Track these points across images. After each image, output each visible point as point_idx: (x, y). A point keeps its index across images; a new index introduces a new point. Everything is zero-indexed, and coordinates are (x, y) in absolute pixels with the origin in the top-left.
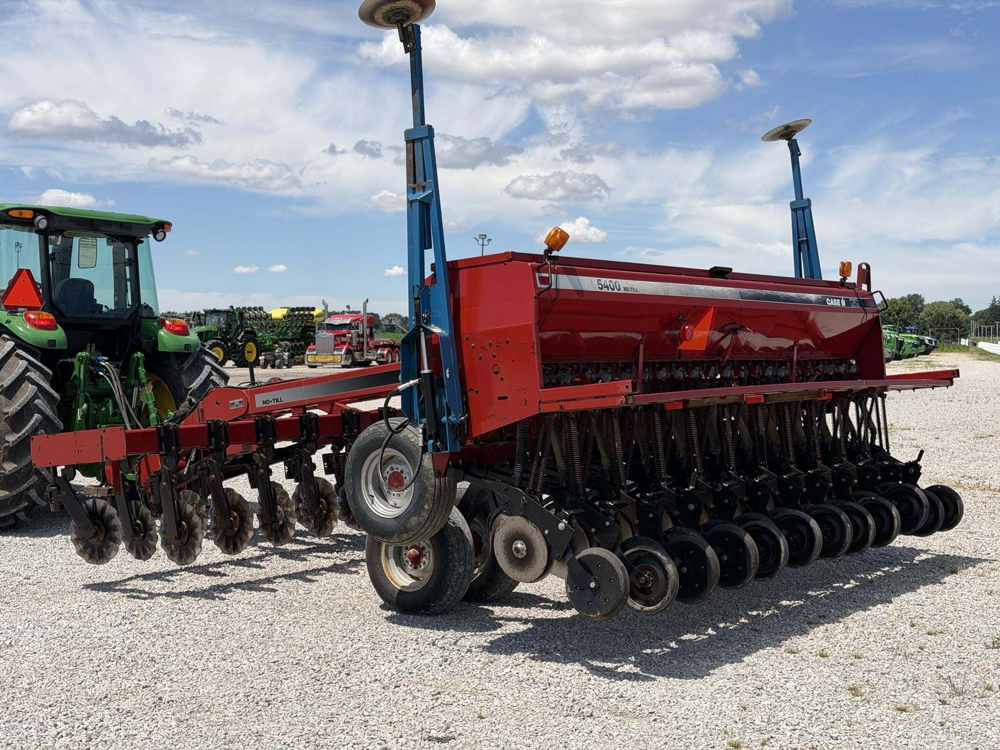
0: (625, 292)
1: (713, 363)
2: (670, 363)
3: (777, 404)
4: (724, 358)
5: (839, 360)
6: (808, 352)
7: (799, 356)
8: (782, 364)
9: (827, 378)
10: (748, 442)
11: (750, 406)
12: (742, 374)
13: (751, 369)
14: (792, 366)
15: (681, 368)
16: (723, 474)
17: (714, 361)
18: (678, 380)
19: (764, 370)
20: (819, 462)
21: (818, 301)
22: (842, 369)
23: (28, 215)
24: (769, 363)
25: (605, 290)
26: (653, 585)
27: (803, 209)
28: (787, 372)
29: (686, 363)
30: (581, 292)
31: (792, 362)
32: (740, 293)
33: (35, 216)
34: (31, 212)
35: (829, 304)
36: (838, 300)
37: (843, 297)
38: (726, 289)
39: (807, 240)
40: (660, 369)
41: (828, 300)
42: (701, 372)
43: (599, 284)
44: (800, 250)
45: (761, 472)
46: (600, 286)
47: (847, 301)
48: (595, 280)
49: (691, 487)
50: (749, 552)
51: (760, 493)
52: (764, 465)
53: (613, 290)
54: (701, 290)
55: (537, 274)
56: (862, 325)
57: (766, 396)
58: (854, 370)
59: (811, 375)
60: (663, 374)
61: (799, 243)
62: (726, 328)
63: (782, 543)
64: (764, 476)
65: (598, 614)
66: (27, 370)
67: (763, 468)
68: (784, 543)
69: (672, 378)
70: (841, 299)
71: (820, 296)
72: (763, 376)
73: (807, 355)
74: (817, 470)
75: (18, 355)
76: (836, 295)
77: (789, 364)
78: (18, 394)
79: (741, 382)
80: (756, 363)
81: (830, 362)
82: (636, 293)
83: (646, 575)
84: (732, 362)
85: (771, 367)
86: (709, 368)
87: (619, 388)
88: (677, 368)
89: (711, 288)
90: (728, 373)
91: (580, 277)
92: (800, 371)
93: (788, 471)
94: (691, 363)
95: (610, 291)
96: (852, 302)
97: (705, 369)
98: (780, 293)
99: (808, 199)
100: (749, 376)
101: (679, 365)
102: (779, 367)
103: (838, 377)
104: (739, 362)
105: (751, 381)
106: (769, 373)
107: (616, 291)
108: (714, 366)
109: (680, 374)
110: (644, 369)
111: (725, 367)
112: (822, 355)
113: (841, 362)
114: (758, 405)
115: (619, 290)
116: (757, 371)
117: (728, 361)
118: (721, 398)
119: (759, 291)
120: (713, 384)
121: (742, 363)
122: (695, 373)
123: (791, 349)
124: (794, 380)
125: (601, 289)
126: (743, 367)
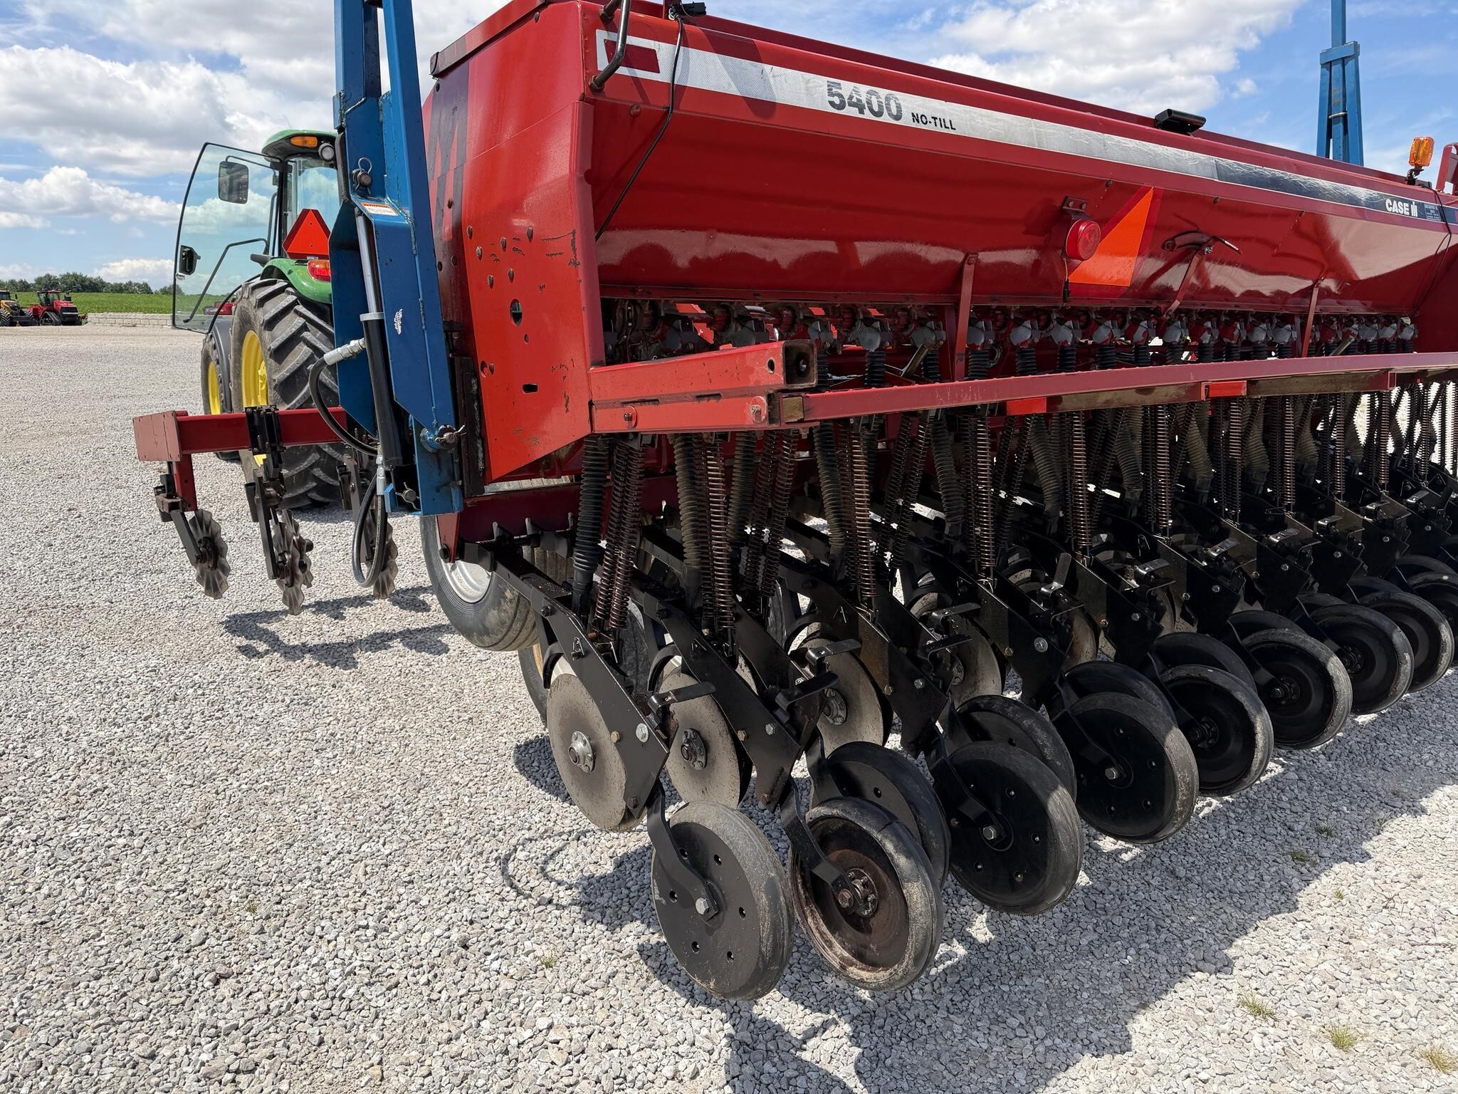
0: (915, 125)
1: (1147, 313)
2: (1047, 312)
3: (1269, 401)
4: (1170, 303)
5: (1384, 317)
6: (1335, 301)
7: (1319, 307)
8: (1286, 319)
9: (1363, 347)
10: (1203, 469)
11: (1215, 401)
12: (1206, 338)
13: (1226, 329)
14: (1303, 326)
15: (1070, 323)
16: (1142, 541)
17: (1148, 310)
18: (1063, 348)
19: (1250, 329)
20: (1339, 502)
21: (1371, 202)
22: (1389, 333)
23: (312, 142)
24: (1261, 317)
25: (851, 111)
26: (875, 911)
27: (1344, 61)
28: (1295, 335)
29: (1087, 311)
30: (766, 108)
31: (1304, 317)
32: (1218, 166)
33: (319, 144)
34: (315, 139)
35: (1389, 209)
36: (1407, 205)
37: (1414, 201)
38: (1186, 154)
39: (1345, 117)
40: (1018, 323)
41: (1388, 201)
42: (1116, 332)
43: (831, 94)
44: (1329, 135)
45: (1224, 534)
46: (837, 100)
47: (1420, 207)
48: (821, 82)
49: (1056, 585)
50: (1174, 776)
51: (1217, 589)
52: (1234, 518)
53: (879, 114)
54: (1124, 149)
55: (601, 36)
56: (1436, 256)
57: (1251, 383)
58: (1408, 334)
59: (1339, 343)
60: (1024, 334)
61: (1330, 122)
62: (1179, 241)
63: (1259, 728)
64: (1230, 543)
65: (712, 984)
66: (304, 328)
67: (1229, 522)
68: (1265, 728)
69: (1047, 343)
70: (1410, 203)
71: (1374, 193)
72: (1247, 343)
73: (1333, 307)
74: (1335, 518)
75: (297, 312)
76: (1403, 197)
77: (1298, 321)
78: (289, 358)
79: (1202, 354)
80: (1234, 316)
81: (1369, 319)
82: (952, 132)
83: (858, 884)
84: (1188, 312)
85: (1264, 326)
86: (1136, 323)
87: (751, 370)
88: (1061, 322)
89: (1152, 146)
90: (1178, 334)
91: (767, 67)
92: (1318, 335)
93: (1280, 525)
94: (1096, 312)
95: (868, 115)
96: (1428, 210)
97: (1127, 325)
98: (1301, 178)
99: (1356, 43)
100: (1220, 343)
101: (1067, 314)
102: (1279, 326)
103: (1384, 347)
104: (1201, 313)
105: (1223, 352)
106: (1260, 336)
107: (885, 118)
108: (1148, 319)
109: (1065, 334)
110: (972, 322)
111: (1170, 323)
112: (1357, 307)
113: (1388, 320)
114: (1234, 398)
115: (898, 117)
116: (1236, 333)
117: (1178, 311)
118: (1142, 391)
119: (1257, 168)
120: (1139, 355)
121: (1206, 315)
122: (1103, 334)
123: (1306, 293)
124: (1305, 350)
125: (842, 106)
126: (1209, 324)
